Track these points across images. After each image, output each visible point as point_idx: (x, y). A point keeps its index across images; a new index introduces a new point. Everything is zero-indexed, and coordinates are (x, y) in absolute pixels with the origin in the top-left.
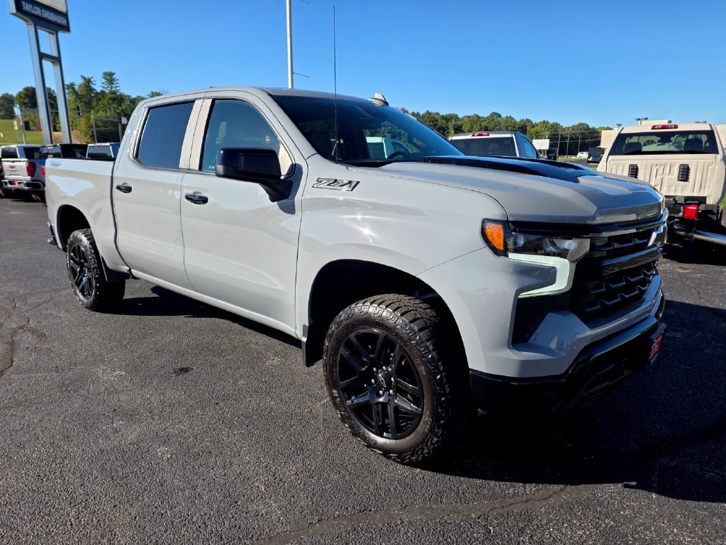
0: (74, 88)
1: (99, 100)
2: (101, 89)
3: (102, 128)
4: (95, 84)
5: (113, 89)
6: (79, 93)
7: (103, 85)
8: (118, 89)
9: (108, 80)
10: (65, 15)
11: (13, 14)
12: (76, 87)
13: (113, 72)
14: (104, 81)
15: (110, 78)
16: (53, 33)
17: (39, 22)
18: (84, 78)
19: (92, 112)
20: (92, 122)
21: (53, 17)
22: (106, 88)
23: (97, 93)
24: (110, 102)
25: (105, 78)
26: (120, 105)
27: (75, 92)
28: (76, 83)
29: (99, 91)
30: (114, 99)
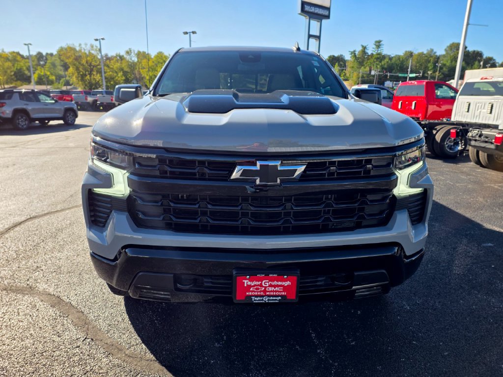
0: (355, 54)
1: (368, 59)
2: (371, 52)
3: (366, 78)
4: (368, 50)
5: (379, 52)
6: (357, 56)
7: (373, 50)
8: (382, 51)
9: (377, 45)
10: (328, 9)
11: (299, 14)
12: (357, 53)
13: (381, 39)
14: (374, 46)
15: (378, 44)
16: (319, 22)
17: (313, 16)
18: (363, 46)
19: (362, 68)
20: (361, 74)
21: (320, 11)
22: (374, 51)
23: (369, 56)
24: (375, 60)
25: (375, 45)
26: (381, 62)
27: (355, 56)
28: (357, 50)
29: (370, 54)
30: (378, 58)
